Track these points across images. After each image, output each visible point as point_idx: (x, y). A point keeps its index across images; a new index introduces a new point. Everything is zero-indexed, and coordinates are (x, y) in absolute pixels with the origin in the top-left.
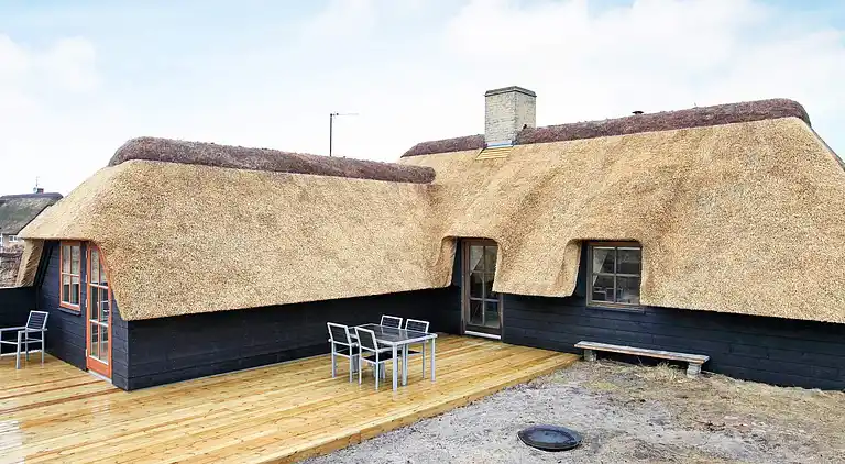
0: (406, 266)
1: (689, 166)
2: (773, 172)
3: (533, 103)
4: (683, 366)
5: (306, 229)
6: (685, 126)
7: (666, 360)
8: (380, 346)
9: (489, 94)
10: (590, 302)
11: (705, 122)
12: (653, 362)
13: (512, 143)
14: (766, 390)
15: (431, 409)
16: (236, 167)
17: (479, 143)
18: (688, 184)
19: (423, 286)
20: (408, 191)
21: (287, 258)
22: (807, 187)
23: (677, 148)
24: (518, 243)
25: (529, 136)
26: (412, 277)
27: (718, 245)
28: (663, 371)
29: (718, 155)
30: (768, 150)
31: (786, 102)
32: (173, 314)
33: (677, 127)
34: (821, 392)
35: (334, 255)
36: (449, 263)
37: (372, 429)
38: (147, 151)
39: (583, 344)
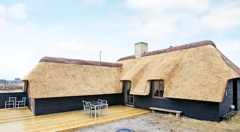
0: (110, 88)
1: (181, 60)
2: (202, 60)
3: (147, 46)
4: (175, 114)
5: (84, 78)
6: (182, 49)
7: (171, 112)
8: (92, 106)
9: (136, 44)
10: (154, 97)
11: (187, 48)
12: (168, 113)
13: (141, 57)
14: (195, 121)
15: (101, 123)
16: (68, 63)
17: (134, 57)
18: (180, 65)
19: (113, 93)
20: (115, 69)
21: (77, 85)
22: (210, 64)
23: (179, 55)
24: (137, 82)
25: (145, 55)
26: (111, 90)
27: (185, 80)
28: (170, 115)
29: (189, 56)
30: (201, 54)
31: (208, 41)
32: (44, 97)
33: (180, 50)
34: (210, 122)
35: (90, 84)
36: (121, 87)
37: (82, 127)
38: (46, 60)
39: (151, 108)
